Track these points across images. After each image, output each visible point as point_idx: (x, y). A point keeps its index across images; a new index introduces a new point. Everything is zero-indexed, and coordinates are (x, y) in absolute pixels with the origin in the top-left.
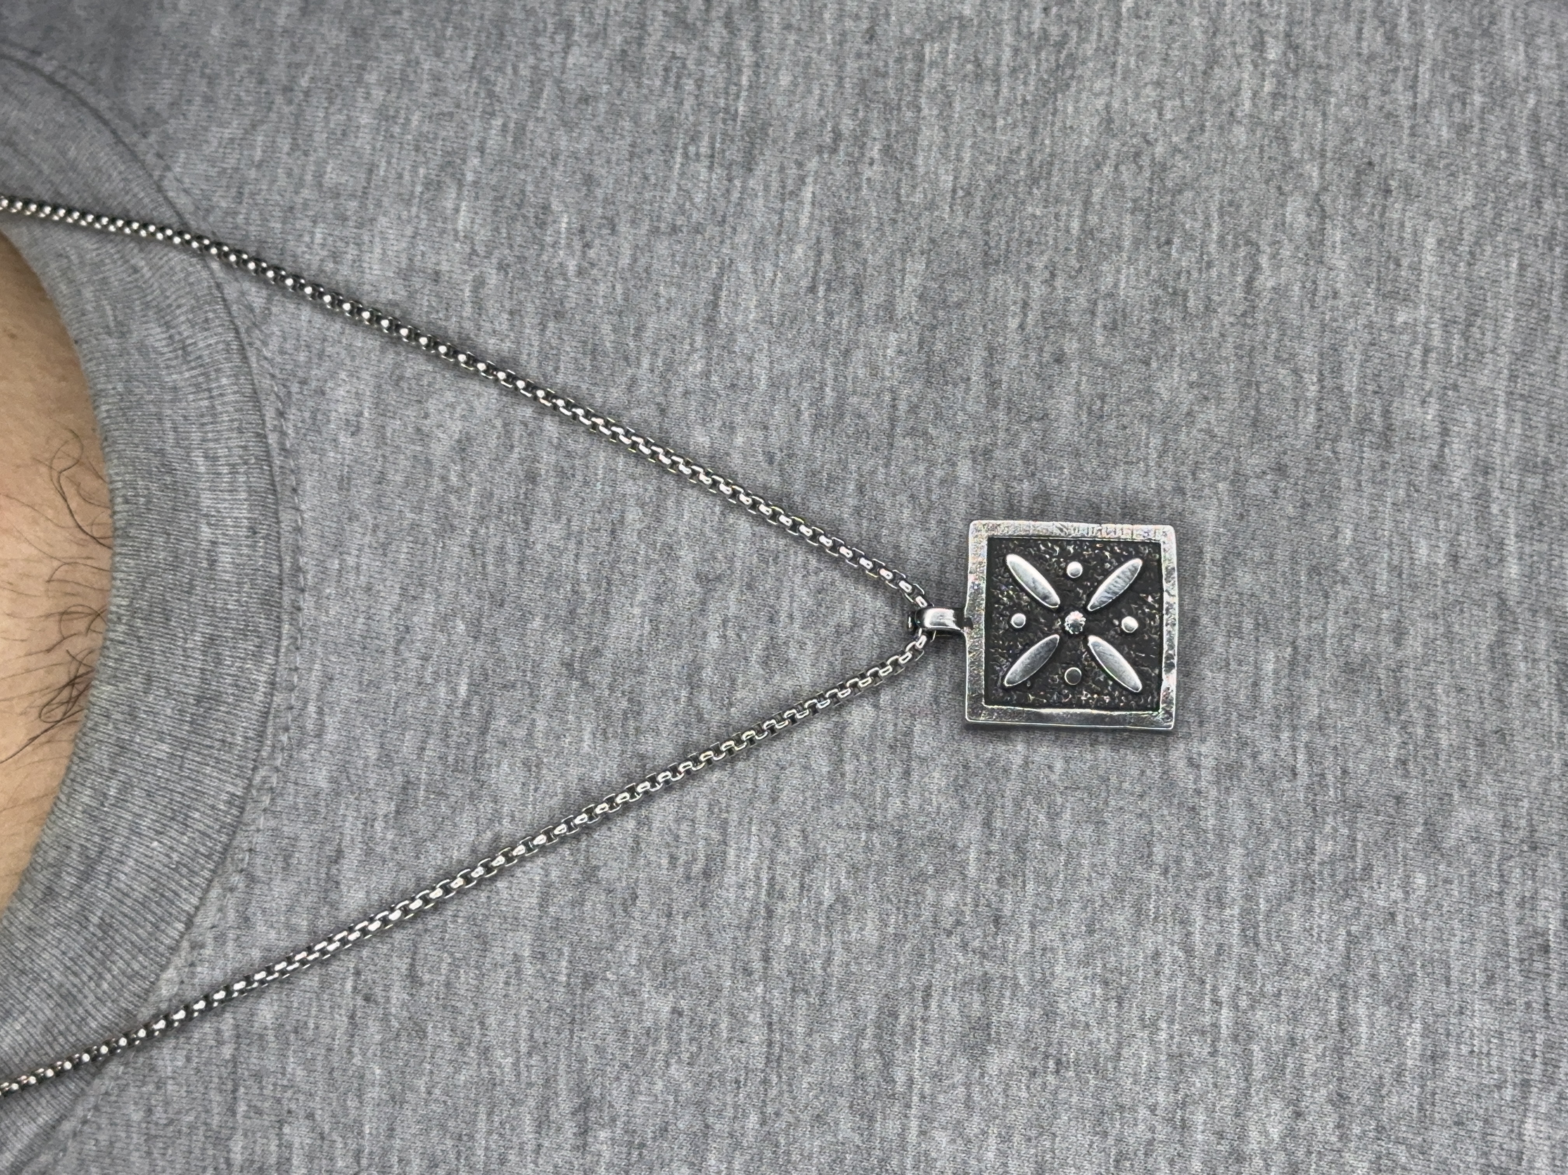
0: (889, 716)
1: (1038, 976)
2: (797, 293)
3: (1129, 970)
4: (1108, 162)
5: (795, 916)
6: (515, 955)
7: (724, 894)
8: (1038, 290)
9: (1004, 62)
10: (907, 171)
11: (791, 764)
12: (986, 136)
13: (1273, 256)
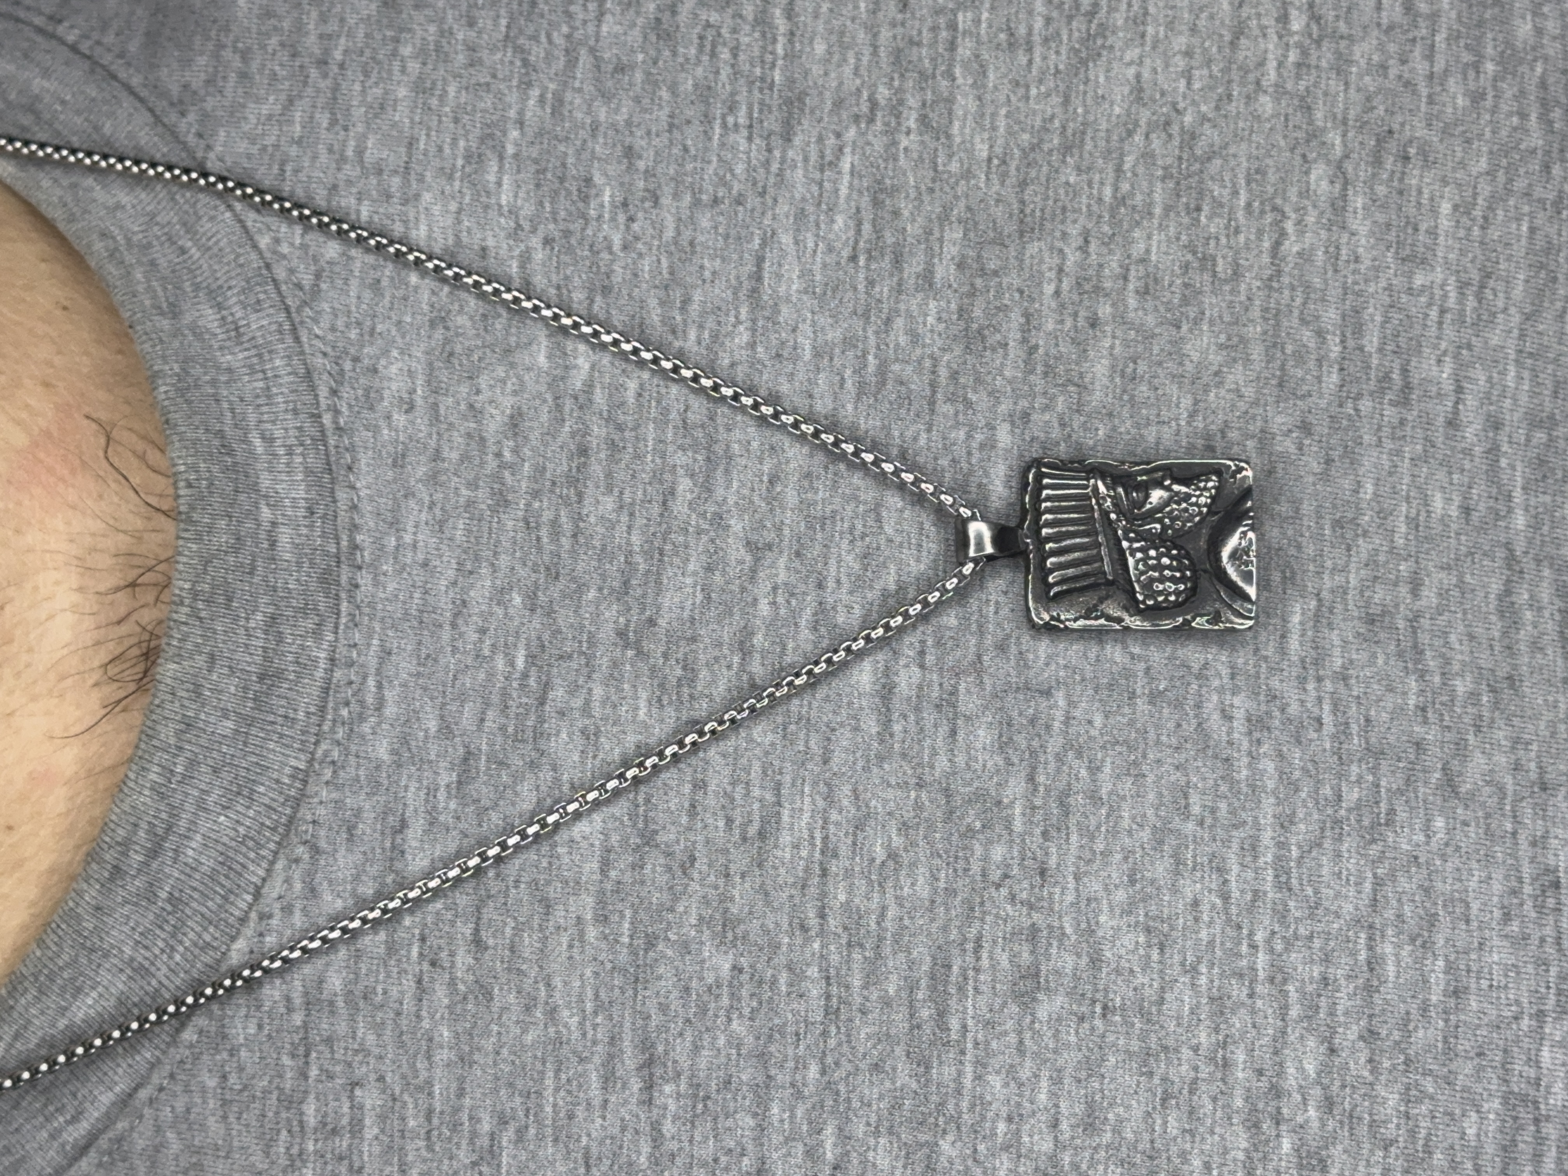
0: (935, 677)
1: (1083, 926)
2: (838, 263)
3: (1169, 918)
4: (1139, 130)
5: (848, 873)
6: (578, 918)
7: (779, 853)
8: (1072, 258)
9: (1036, 31)
10: (943, 140)
11: (842, 725)
12: (1020, 105)
13: (1299, 223)
